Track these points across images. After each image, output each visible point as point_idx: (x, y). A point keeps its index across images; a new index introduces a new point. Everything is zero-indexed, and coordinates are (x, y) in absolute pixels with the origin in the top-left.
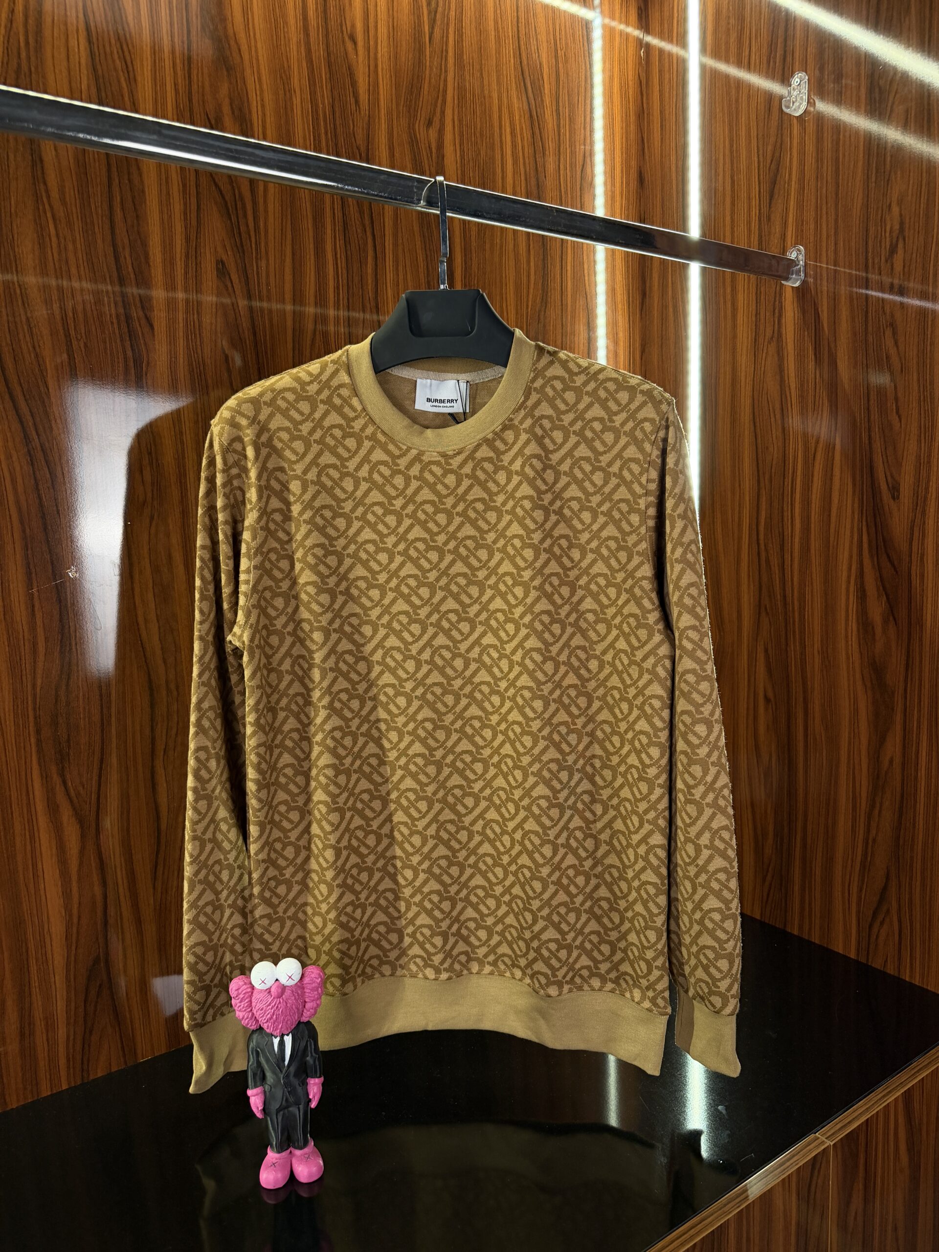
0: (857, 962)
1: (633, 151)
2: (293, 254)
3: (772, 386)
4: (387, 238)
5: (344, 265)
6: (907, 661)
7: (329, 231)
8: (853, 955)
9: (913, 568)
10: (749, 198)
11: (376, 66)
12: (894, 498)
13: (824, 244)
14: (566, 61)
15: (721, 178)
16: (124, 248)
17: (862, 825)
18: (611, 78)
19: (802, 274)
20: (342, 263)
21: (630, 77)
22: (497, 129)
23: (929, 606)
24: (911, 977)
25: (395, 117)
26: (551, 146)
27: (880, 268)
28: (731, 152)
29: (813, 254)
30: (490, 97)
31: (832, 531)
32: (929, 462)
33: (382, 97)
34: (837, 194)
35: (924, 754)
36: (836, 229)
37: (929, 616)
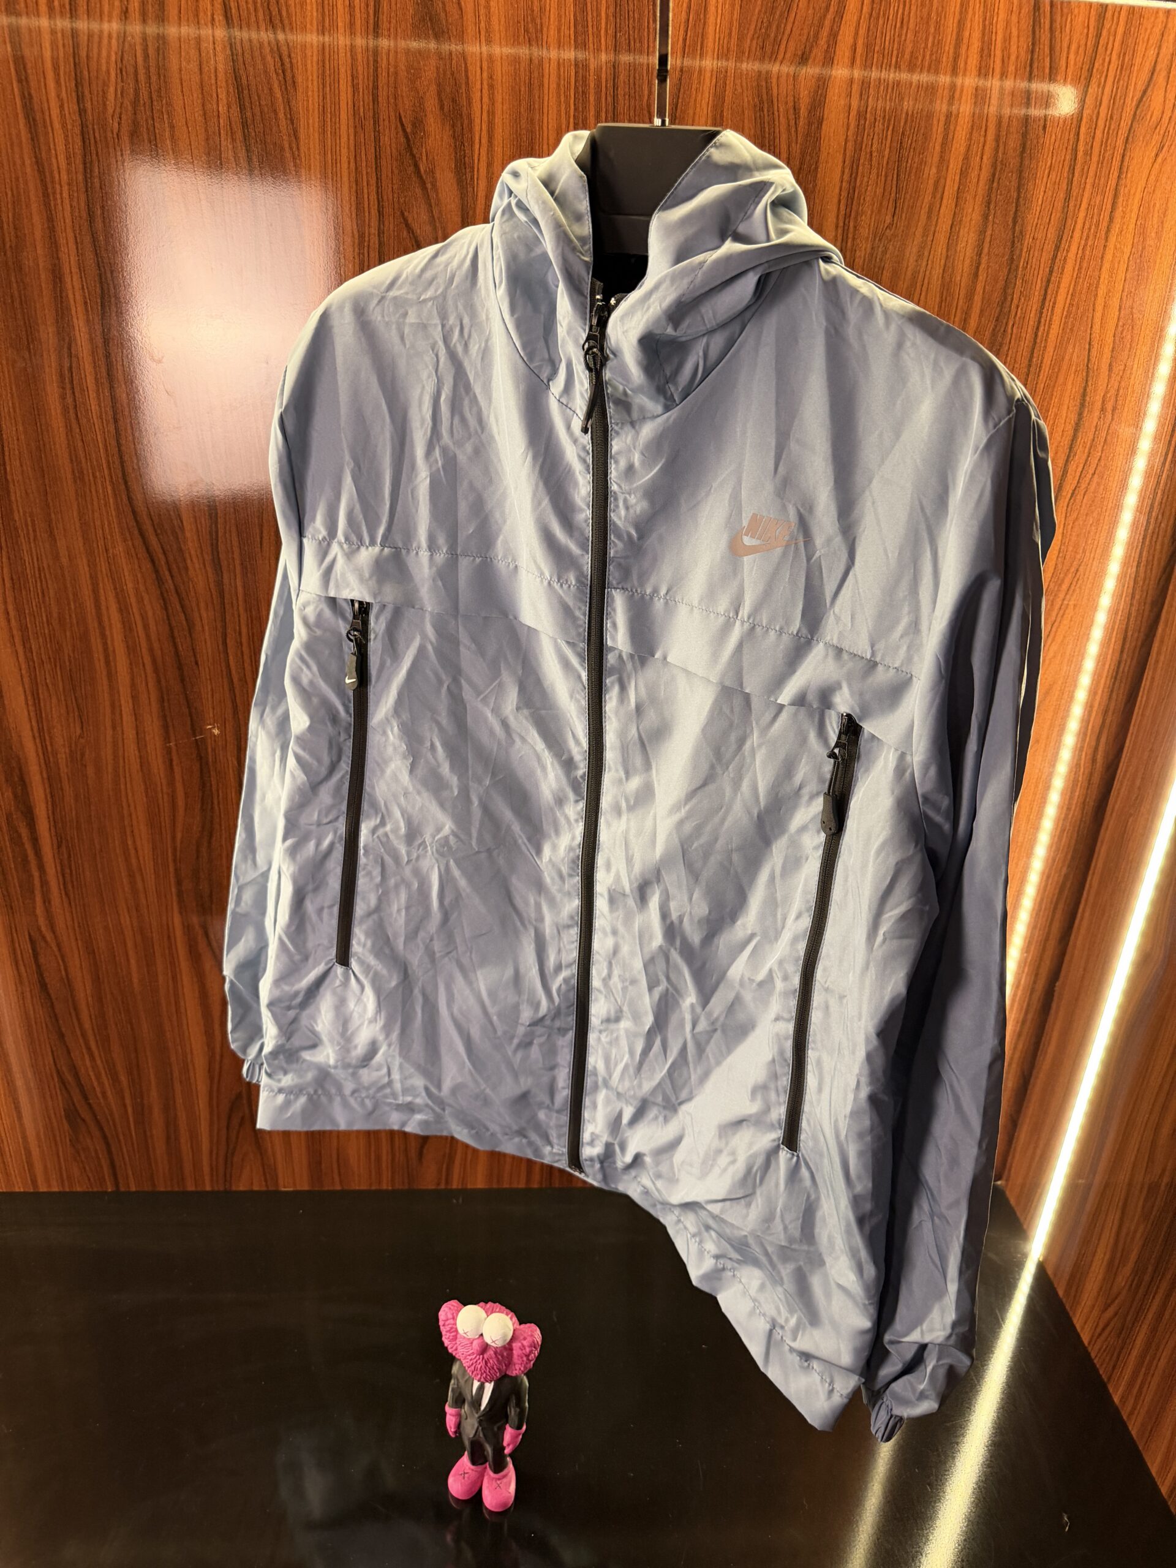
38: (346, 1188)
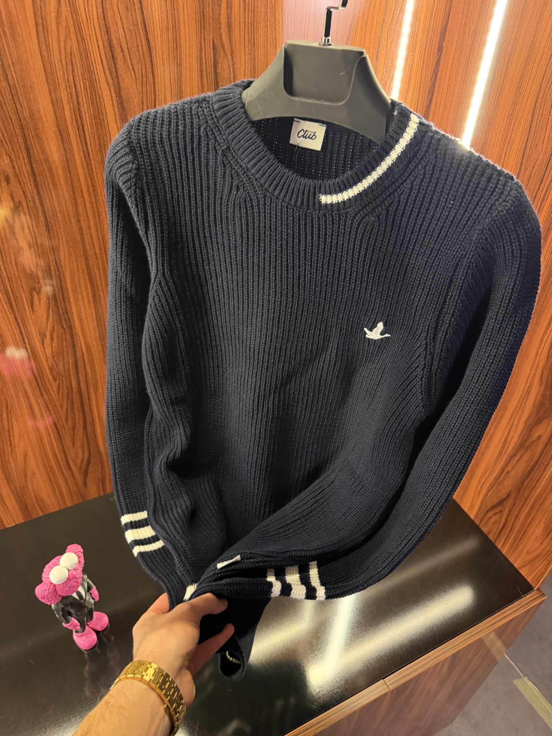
0: (473, 522)
8: (472, 516)
17: (504, 460)
24: (501, 548)
38: (46, 513)
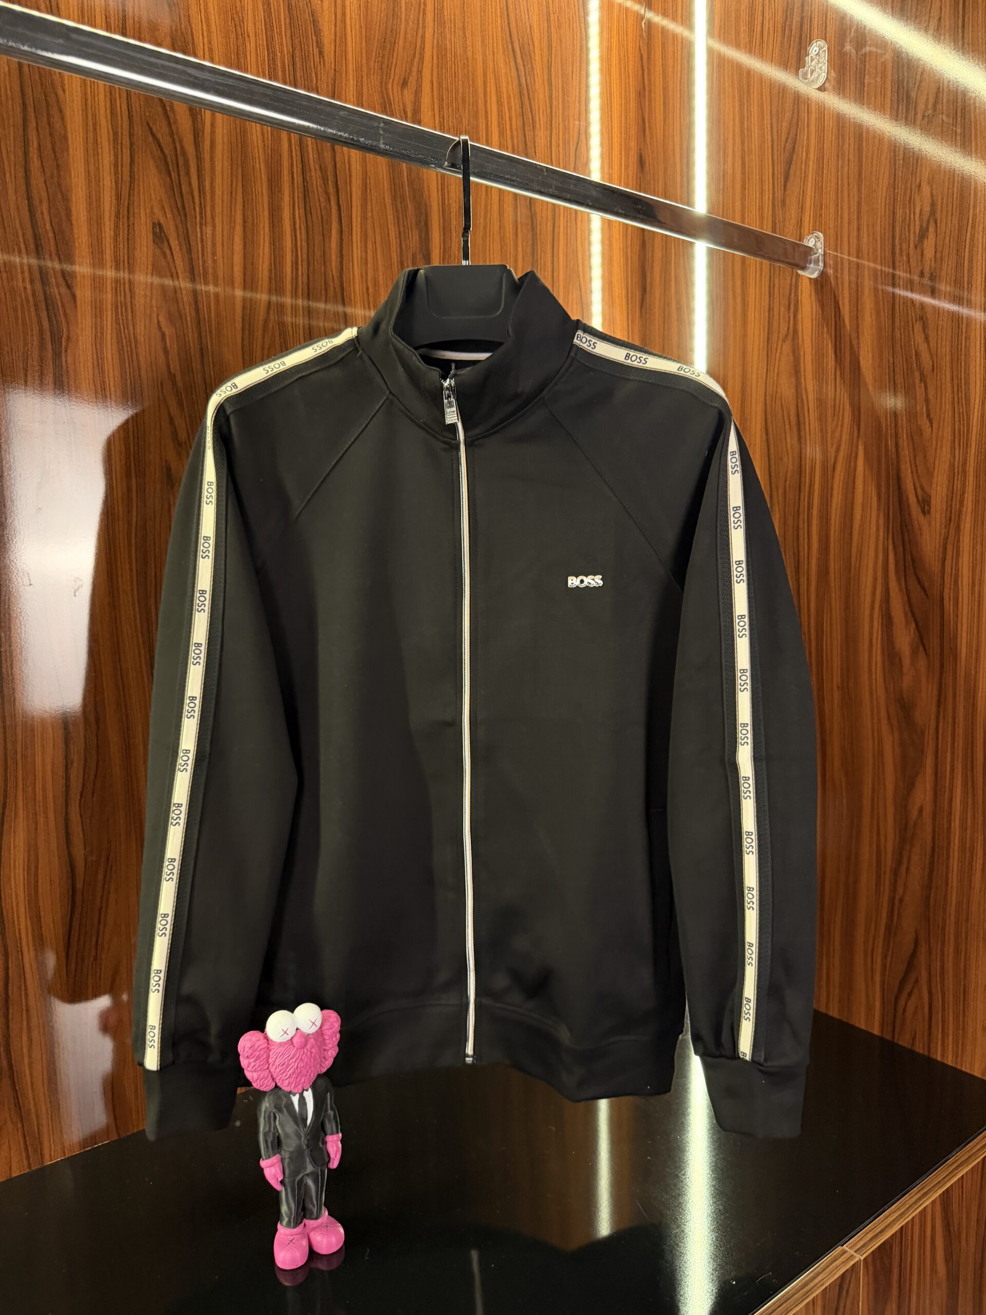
0: (881, 1039)
1: (633, 131)
2: (244, 221)
3: (787, 390)
4: (354, 209)
5: (304, 236)
6: (939, 696)
7: (286, 199)
8: (876, 1031)
9: (946, 591)
10: (762, 181)
11: (344, 14)
12: (924, 513)
13: (846, 230)
14: (559, 27)
15: (730, 159)
16: (41, 202)
17: (887, 883)
18: (609, 49)
19: (821, 264)
20: (301, 235)
21: (630, 50)
22: (481, 95)
23: (964, 634)
24: (943, 1056)
25: (365, 73)
26: (541, 119)
27: (909, 254)
28: (742, 131)
29: (835, 242)
30: (473, 58)
31: (854, 550)
32: (964, 472)
33: (350, 49)
34: (860, 174)
35: (958, 801)
36: (859, 212)
37: (964, 644)
